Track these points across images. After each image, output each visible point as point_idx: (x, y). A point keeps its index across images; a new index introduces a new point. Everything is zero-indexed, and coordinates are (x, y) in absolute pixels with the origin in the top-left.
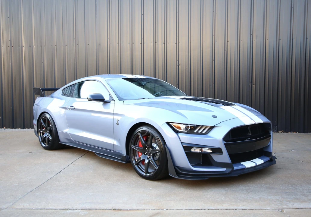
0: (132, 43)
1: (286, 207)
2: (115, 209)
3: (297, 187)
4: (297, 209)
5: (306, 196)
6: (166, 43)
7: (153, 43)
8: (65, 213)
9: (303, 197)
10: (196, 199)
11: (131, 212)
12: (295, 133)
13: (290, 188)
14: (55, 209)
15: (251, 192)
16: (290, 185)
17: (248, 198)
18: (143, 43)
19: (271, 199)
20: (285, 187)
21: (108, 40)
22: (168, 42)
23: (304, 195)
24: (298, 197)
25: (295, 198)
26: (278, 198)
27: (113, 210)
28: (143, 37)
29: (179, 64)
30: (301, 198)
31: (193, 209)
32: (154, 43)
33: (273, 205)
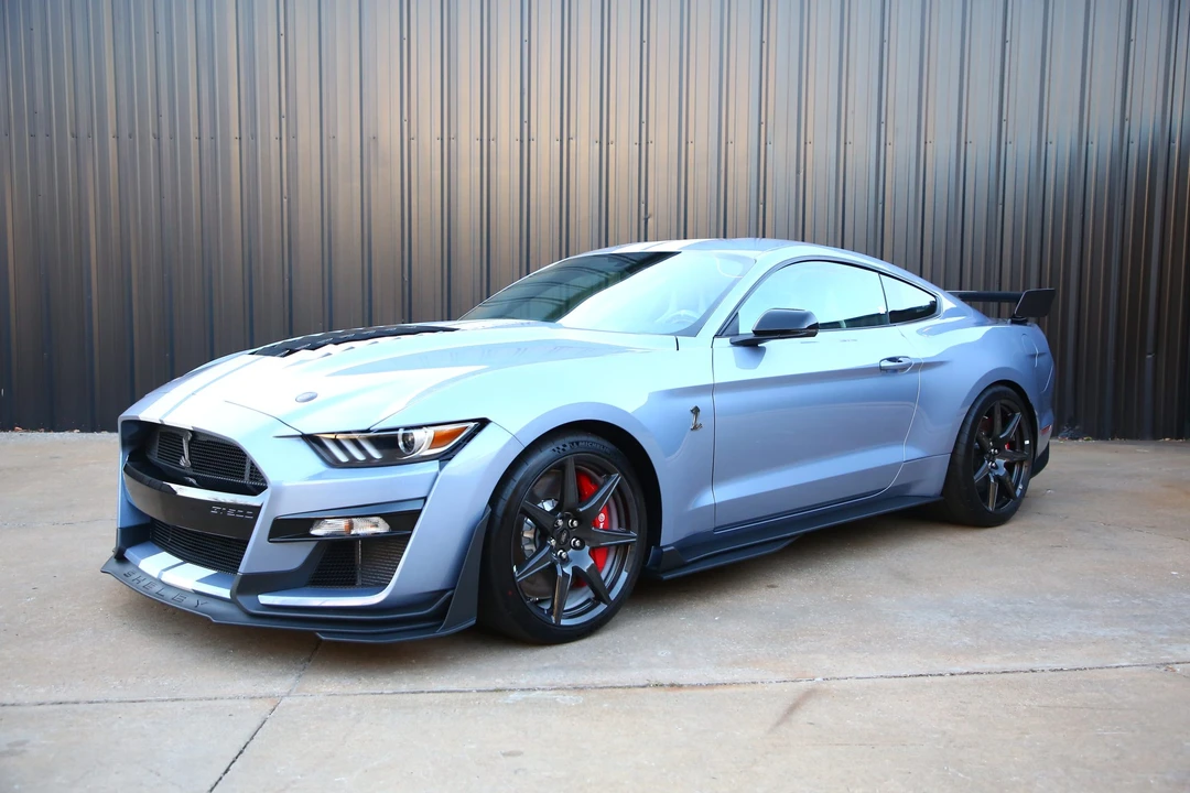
0: (486, 140)
1: (1171, 658)
2: (663, 685)
3: (1152, 600)
6: (604, 141)
7: (561, 140)
8: (509, 702)
10: (888, 646)
13: (1134, 602)
14: (462, 692)
16: (1128, 596)
17: (1038, 636)
18: (525, 140)
19: (1110, 637)
20: (1117, 601)
21: (405, 124)
22: (612, 138)
24: (1179, 628)
25: (1172, 631)
26: (1125, 633)
27: (657, 685)
29: (649, 212)
31: (902, 674)
32: (565, 138)
33: (1128, 654)
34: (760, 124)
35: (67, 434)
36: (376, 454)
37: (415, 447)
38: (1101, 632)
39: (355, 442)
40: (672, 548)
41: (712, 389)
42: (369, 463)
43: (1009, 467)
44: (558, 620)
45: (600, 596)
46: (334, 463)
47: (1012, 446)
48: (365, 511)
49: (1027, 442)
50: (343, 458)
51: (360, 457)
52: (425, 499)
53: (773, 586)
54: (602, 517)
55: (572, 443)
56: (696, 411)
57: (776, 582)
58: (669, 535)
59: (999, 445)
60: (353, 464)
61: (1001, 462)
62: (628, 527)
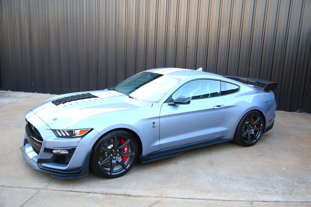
1: (256, 199)
2: (126, 195)
3: (269, 178)
4: (264, 201)
5: (274, 189)
6: (177, 27)
7: (166, 26)
8: (88, 197)
9: (272, 189)
10: (189, 188)
11: (138, 199)
12: (282, 112)
13: (264, 178)
14: (80, 192)
15: (232, 181)
16: (264, 176)
17: (229, 188)
18: (156, 26)
19: (247, 190)
20: (260, 177)
21: (126, 21)
22: (179, 26)
23: (273, 187)
24: (267, 189)
25: (265, 190)
26: (252, 189)
27: (124, 195)
28: (157, 21)
30: (270, 190)
31: (185, 198)
33: (247, 197)
34: (219, 23)
35: (46, 94)
36: (68, 135)
37: (76, 134)
38: (246, 188)
39: (64, 132)
40: (146, 156)
41: (160, 117)
42: (66, 137)
43: (256, 132)
44: (111, 173)
45: (124, 167)
46: (59, 136)
47: (257, 126)
48: (64, 149)
49: (262, 125)
50: (61, 135)
51: (64, 135)
52: (77, 146)
53: (176, 163)
54: (126, 149)
55: (116, 133)
56: (154, 123)
57: (178, 162)
58: (145, 152)
59: (253, 126)
60: (62, 137)
61: (253, 130)
62: (133, 151)
